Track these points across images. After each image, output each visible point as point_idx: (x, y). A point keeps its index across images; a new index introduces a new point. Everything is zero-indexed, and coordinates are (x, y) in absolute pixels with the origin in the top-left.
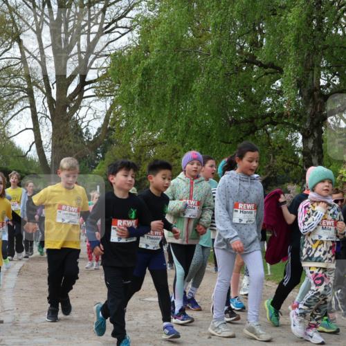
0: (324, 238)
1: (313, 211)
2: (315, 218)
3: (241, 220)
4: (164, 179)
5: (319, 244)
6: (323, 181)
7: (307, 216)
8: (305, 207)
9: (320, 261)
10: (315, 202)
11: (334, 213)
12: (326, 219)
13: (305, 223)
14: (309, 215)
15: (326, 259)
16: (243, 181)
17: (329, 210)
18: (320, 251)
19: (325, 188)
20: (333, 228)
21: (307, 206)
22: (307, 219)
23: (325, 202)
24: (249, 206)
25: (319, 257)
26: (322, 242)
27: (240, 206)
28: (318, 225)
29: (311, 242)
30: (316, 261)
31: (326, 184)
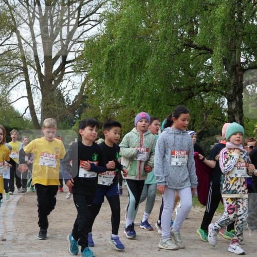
0: (239, 176)
1: (231, 156)
2: (232, 161)
3: (177, 163)
4: (115, 133)
5: (235, 181)
6: (235, 134)
7: (226, 160)
9: (235, 193)
10: (231, 149)
11: (245, 157)
12: (240, 162)
13: (226, 165)
14: (228, 159)
15: (240, 191)
16: (177, 134)
17: (242, 155)
18: (236, 185)
19: (237, 139)
20: (245, 168)
21: (226, 153)
22: (226, 162)
23: (239, 149)
24: (183, 153)
25: (235, 190)
26: (237, 179)
27: (176, 153)
28: (235, 166)
29: (229, 179)
30: (232, 193)
31: (238, 135)
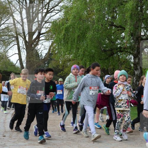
0: (123, 98)
1: (119, 88)
2: (119, 91)
3: (93, 94)
4: (50, 75)
5: (121, 101)
6: (121, 76)
7: (116, 90)
8: (115, 87)
9: (120, 107)
10: (119, 84)
11: (127, 88)
12: (124, 91)
13: (116, 93)
14: (117, 90)
15: (123, 106)
16: (93, 77)
17: (125, 87)
18: (121, 103)
19: (122, 78)
20: (127, 94)
21: (116, 86)
22: (116, 91)
23: (123, 84)
24: (96, 88)
25: (120, 106)
26: (122, 100)
27: (92, 88)
28: (121, 93)
29: (118, 100)
30: (119, 107)
31: (123, 76)
